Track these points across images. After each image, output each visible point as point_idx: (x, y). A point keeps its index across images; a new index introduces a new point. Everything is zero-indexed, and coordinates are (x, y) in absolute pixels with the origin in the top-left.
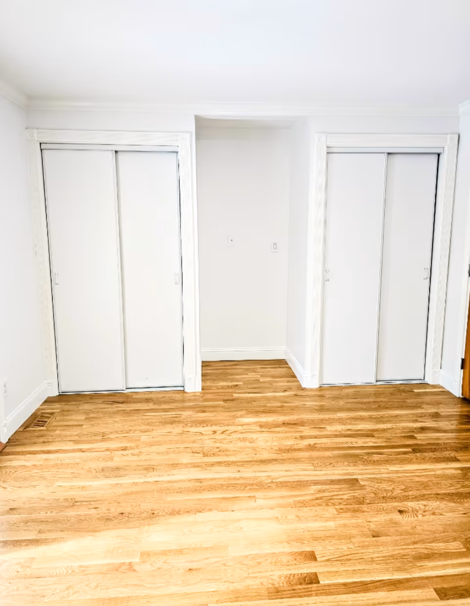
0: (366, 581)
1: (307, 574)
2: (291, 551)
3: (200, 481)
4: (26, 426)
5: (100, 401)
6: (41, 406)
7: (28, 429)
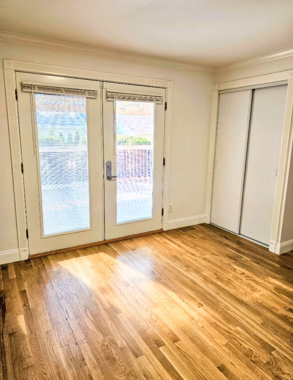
0: (174, 368)
1: (162, 341)
2: (173, 331)
3: (195, 283)
4: (180, 229)
5: (219, 233)
6: (197, 225)
7: (180, 231)
